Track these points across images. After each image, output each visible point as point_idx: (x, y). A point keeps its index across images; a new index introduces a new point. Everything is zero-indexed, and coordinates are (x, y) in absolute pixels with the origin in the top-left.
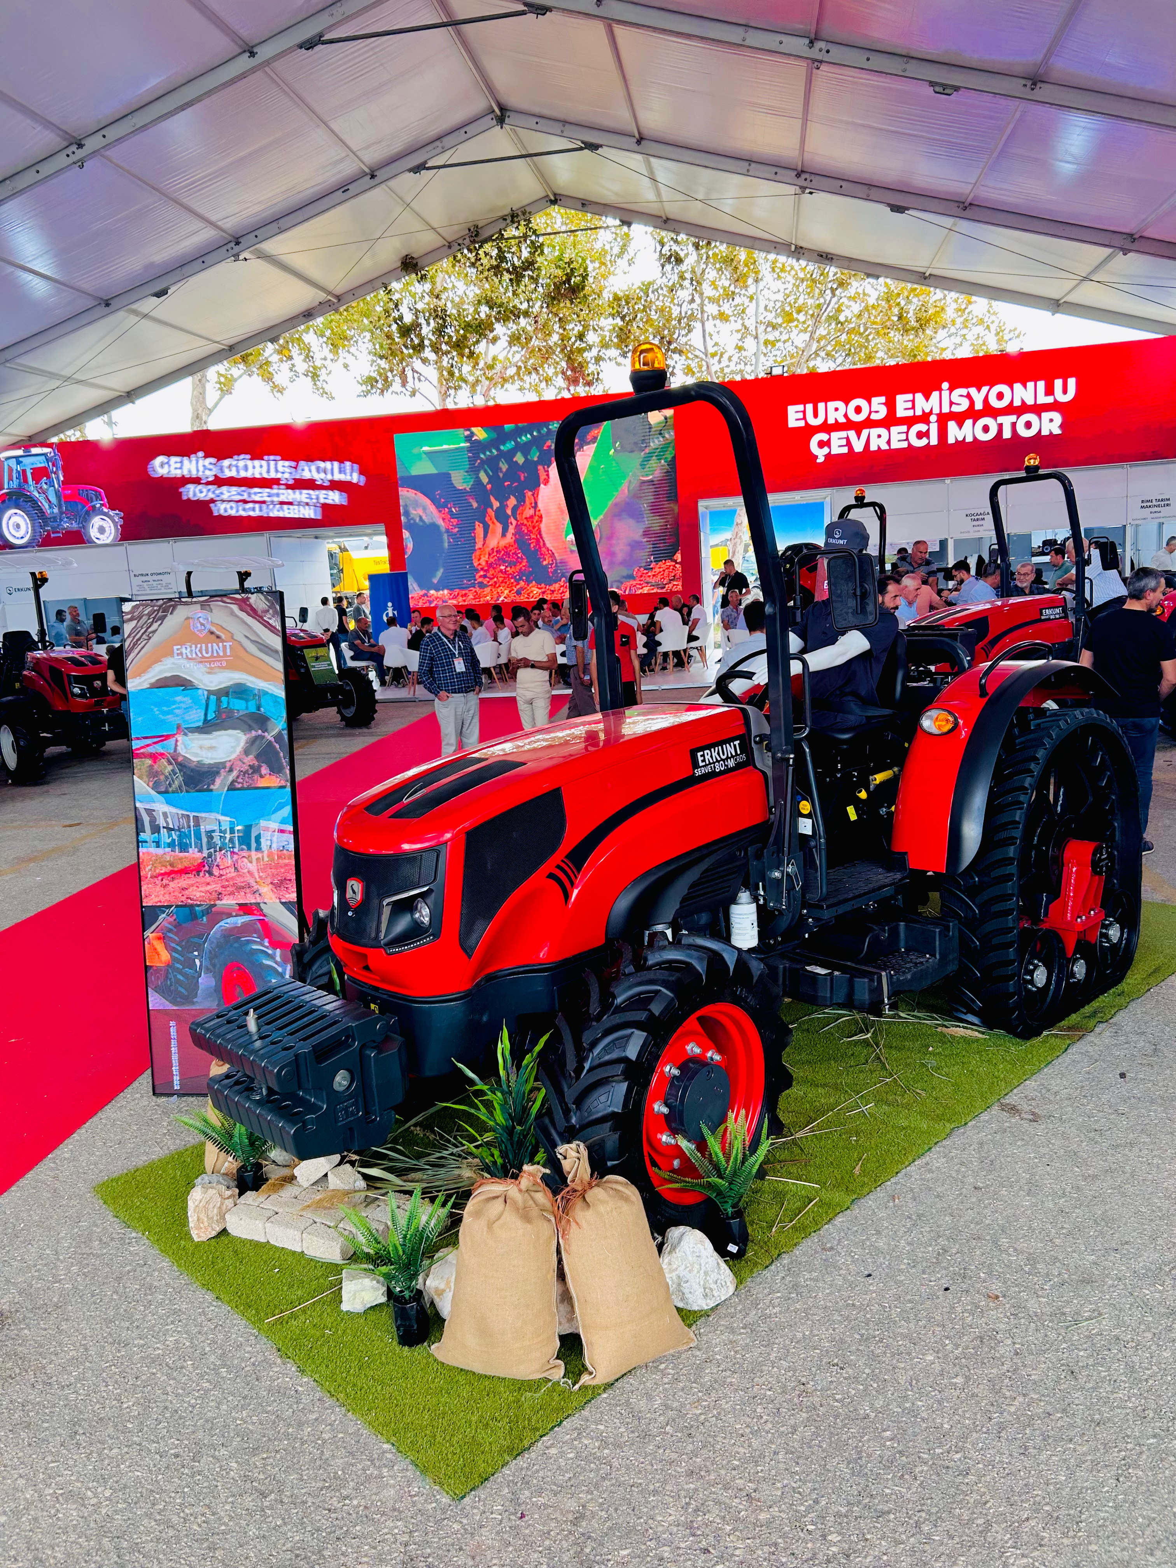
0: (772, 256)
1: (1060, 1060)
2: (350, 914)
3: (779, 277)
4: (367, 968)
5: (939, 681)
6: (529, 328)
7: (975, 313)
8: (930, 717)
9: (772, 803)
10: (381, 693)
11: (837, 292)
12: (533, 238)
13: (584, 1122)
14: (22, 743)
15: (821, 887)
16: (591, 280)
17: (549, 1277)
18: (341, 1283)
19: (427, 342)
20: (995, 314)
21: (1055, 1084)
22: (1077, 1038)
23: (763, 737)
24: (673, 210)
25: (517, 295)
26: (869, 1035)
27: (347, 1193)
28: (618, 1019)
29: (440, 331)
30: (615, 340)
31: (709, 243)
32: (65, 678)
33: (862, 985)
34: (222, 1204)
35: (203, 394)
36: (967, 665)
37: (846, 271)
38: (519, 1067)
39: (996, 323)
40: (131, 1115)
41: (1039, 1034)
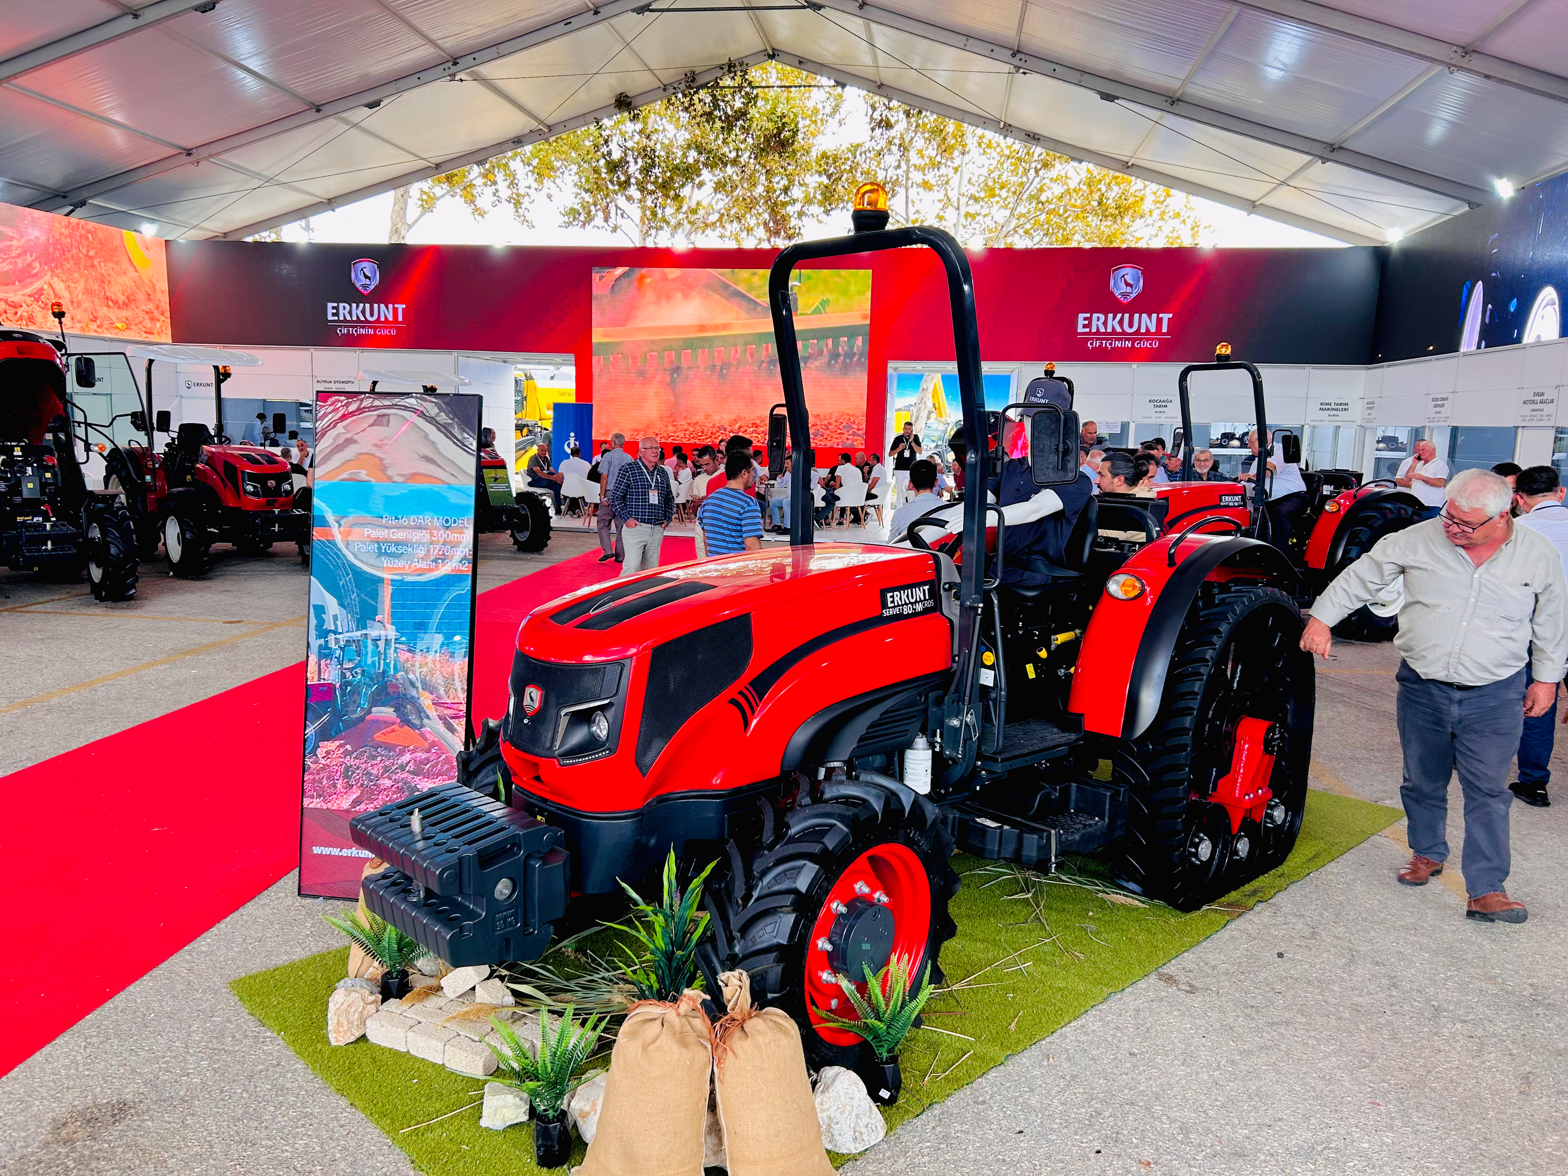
0: (979, 131)
1: (1219, 935)
2: (526, 721)
3: (985, 153)
4: (538, 778)
5: (1126, 549)
6: (735, 177)
7: (1171, 207)
8: (1117, 582)
9: (956, 652)
10: (555, 521)
11: (1041, 173)
12: (748, 89)
13: (747, 952)
14: (188, 536)
15: (997, 740)
16: (800, 136)
17: (700, 1105)
18: (482, 1098)
19: (633, 180)
20: (1192, 209)
21: (1212, 959)
22: (1236, 915)
23: (952, 585)
24: (888, 76)
25: (727, 143)
26: (1029, 895)
27: (495, 1008)
28: (791, 849)
29: (646, 170)
30: (819, 197)
31: (920, 112)
32: (240, 475)
33: (1031, 841)
34: (364, 1009)
35: (404, 209)
36: (1155, 535)
37: (1051, 153)
38: (683, 892)
39: (1192, 219)
40: (273, 914)
41: (1199, 908)
